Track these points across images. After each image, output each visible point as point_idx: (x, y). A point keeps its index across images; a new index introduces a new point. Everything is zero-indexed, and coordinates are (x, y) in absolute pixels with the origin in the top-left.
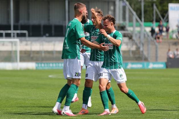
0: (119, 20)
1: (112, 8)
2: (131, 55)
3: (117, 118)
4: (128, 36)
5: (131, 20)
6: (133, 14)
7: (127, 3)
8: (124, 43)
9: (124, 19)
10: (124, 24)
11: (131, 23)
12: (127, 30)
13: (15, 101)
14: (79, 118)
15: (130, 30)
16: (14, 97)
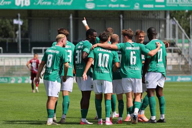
0: (170, 37)
1: (163, 26)
2: (181, 69)
3: (168, 127)
4: (178, 52)
5: (180, 37)
6: (182, 32)
7: (177, 22)
8: (174, 58)
9: (174, 36)
10: (174, 41)
11: (180, 40)
12: (177, 46)
13: (74, 112)
14: (133, 127)
15: (180, 47)
16: (73, 108)
